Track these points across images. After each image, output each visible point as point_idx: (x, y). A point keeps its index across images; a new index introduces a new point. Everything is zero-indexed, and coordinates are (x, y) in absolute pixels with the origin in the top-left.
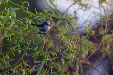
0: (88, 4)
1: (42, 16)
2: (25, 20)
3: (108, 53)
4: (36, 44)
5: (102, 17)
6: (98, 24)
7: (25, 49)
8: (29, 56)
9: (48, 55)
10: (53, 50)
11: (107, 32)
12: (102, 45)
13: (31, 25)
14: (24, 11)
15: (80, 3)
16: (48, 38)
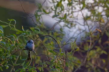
0: (73, 22)
1: (29, 33)
2: (12, 37)
3: (93, 68)
4: (23, 60)
5: (87, 34)
6: (83, 40)
7: (12, 65)
8: (16, 71)
9: (34, 70)
10: (39, 66)
11: (92, 48)
12: (87, 60)
13: (18, 41)
14: (11, 28)
15: (65, 20)
16: (35, 54)
